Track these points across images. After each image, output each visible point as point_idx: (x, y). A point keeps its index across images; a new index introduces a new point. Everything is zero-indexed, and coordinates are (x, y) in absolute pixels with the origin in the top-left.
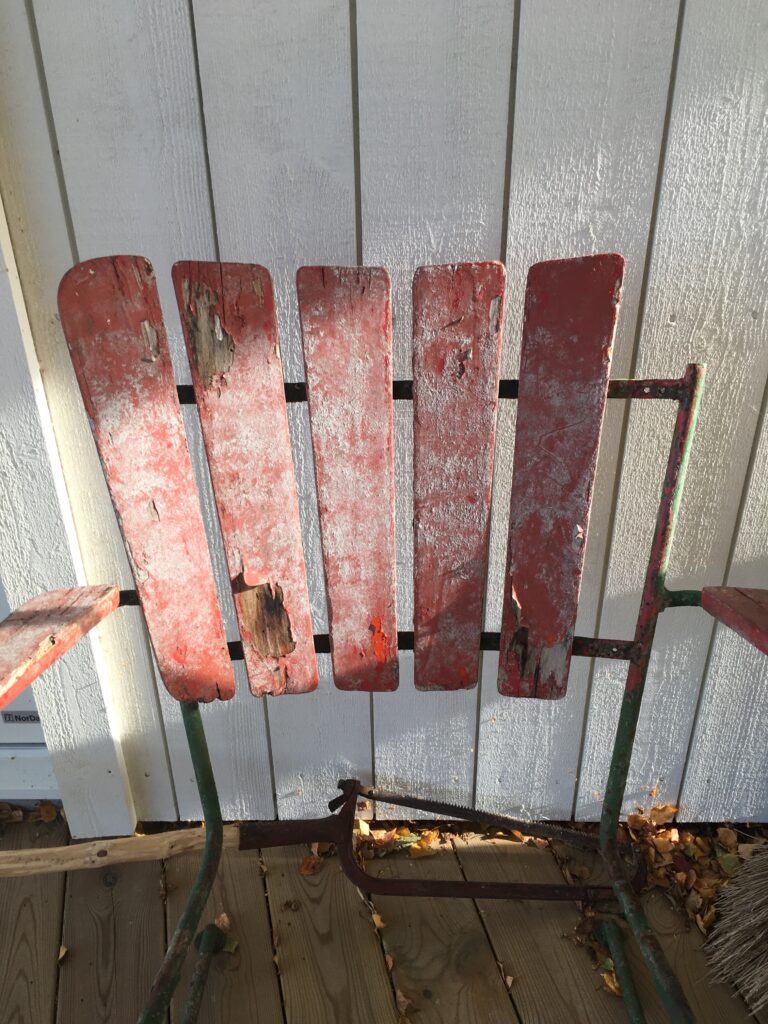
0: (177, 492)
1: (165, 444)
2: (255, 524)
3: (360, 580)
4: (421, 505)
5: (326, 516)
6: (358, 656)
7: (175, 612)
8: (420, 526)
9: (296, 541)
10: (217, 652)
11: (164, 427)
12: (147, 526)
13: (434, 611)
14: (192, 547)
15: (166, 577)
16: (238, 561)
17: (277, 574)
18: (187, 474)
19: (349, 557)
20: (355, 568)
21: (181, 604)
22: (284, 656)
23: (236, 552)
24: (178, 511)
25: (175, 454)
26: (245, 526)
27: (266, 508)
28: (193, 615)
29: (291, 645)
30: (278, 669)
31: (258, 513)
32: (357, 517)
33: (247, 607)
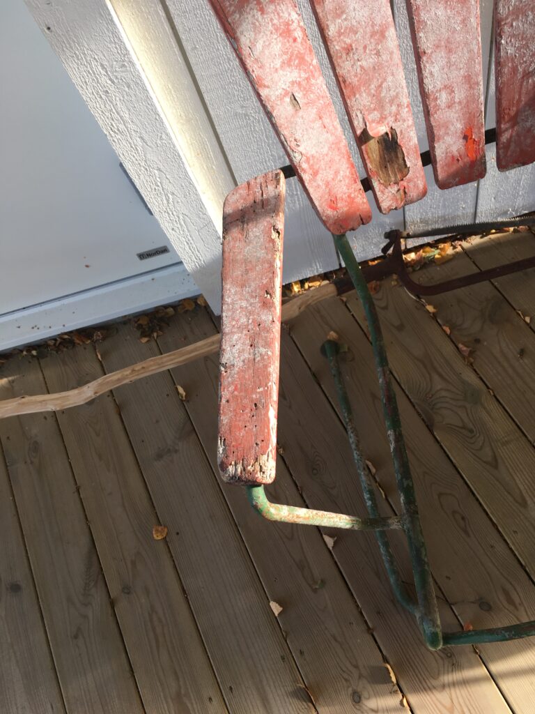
0: (308, 79)
1: (291, 40)
2: (370, 85)
3: (455, 102)
4: (503, 23)
5: (424, 58)
6: (456, 162)
7: (325, 175)
8: (503, 42)
9: (402, 88)
10: (356, 194)
11: (287, 24)
12: (293, 116)
13: (515, 109)
14: (327, 121)
15: (313, 152)
16: (361, 120)
17: (390, 120)
18: (312, 60)
19: (445, 87)
20: (450, 94)
21: (327, 168)
22: (402, 180)
23: (358, 113)
24: (312, 96)
25: (300, 46)
26: (363, 89)
27: (377, 68)
28: (337, 173)
29: (406, 170)
30: (399, 190)
31: (371, 74)
32: (450, 51)
33: (372, 153)
